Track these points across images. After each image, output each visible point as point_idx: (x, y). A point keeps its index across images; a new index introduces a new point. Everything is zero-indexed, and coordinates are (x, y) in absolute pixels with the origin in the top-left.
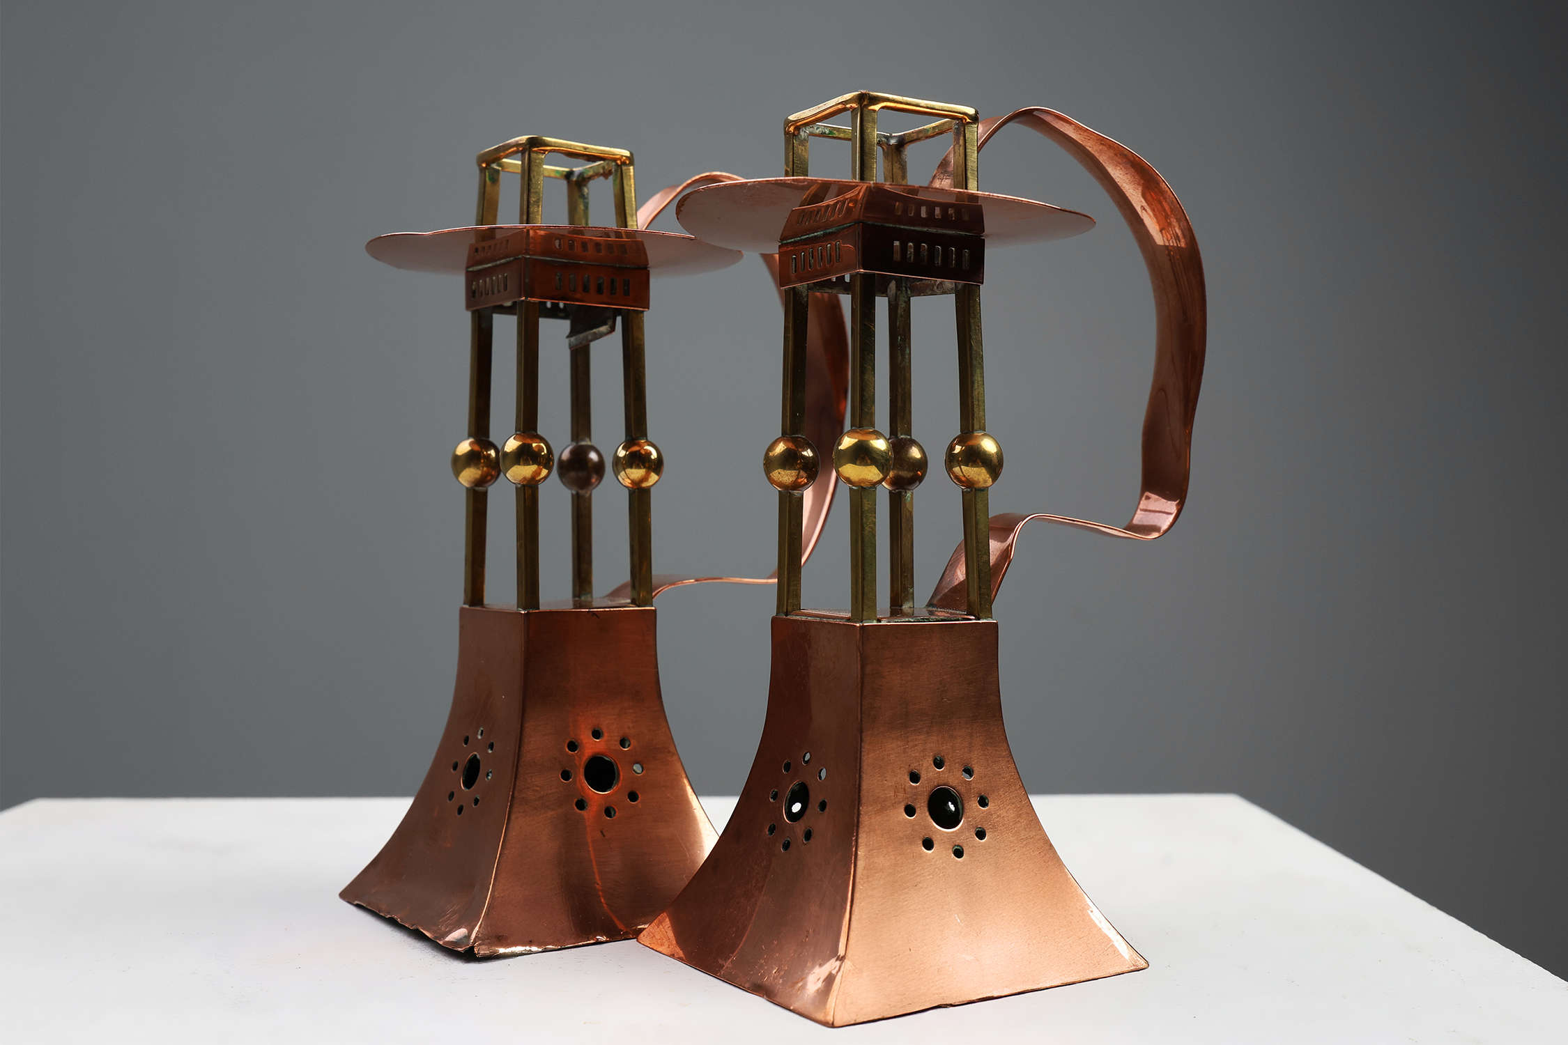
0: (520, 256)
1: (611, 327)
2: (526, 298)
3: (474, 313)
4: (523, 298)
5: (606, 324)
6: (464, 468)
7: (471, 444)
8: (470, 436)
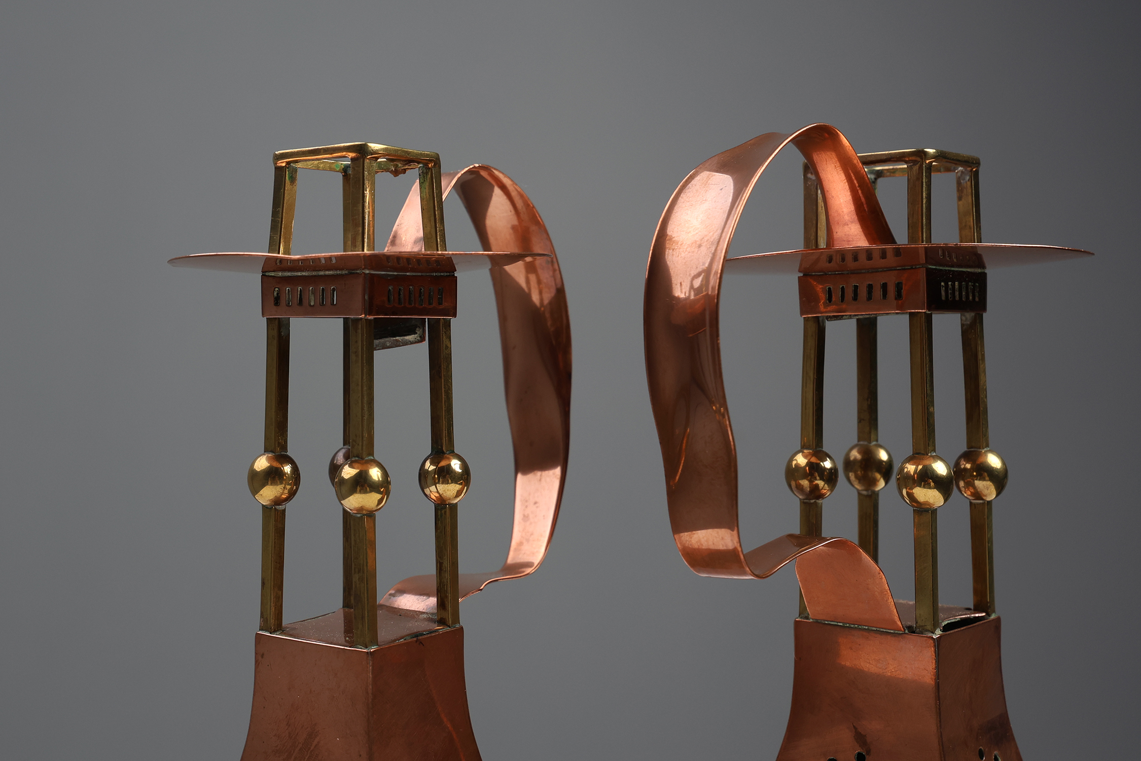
0: (358, 271)
1: (420, 337)
2: (366, 315)
3: (269, 321)
4: (363, 316)
5: (415, 333)
6: (263, 486)
7: (268, 459)
8: (266, 450)
